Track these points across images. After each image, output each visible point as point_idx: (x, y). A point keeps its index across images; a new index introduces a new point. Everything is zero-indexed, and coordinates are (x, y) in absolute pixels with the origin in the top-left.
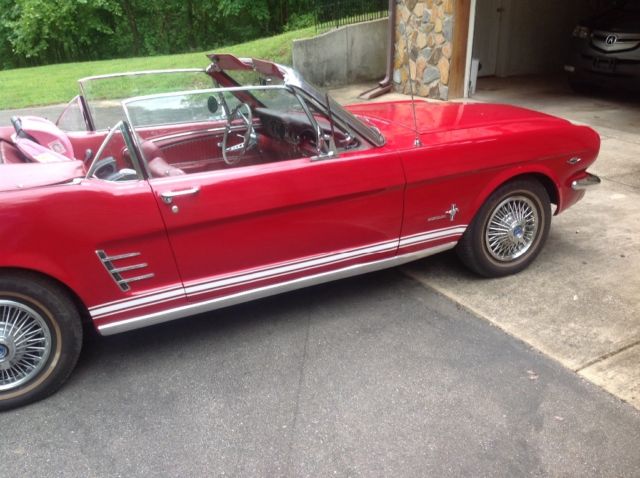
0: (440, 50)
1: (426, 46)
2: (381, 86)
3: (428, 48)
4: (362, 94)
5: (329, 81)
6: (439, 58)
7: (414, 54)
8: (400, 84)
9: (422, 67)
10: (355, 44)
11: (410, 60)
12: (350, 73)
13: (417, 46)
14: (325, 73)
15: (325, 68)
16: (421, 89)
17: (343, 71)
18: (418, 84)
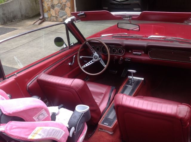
0: (65, 5)
1: (58, 4)
2: (40, 19)
3: (59, 4)
4: (34, 23)
5: (14, 20)
6: (65, 8)
7: (53, 7)
8: (48, 18)
9: (57, 11)
10: (22, 4)
11: (51, 9)
12: (22, 15)
13: (53, 4)
14: (12, 17)
15: (12, 15)
16: (58, 19)
17: (19, 15)
18: (57, 17)
